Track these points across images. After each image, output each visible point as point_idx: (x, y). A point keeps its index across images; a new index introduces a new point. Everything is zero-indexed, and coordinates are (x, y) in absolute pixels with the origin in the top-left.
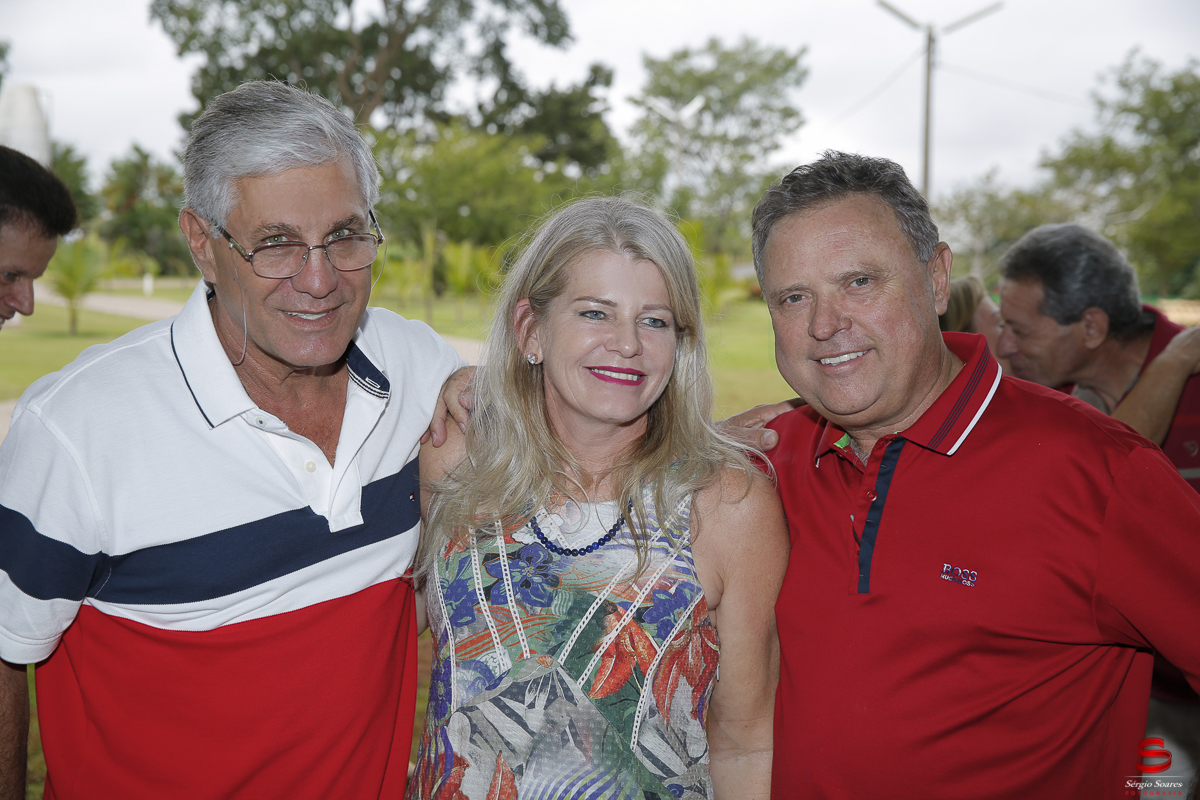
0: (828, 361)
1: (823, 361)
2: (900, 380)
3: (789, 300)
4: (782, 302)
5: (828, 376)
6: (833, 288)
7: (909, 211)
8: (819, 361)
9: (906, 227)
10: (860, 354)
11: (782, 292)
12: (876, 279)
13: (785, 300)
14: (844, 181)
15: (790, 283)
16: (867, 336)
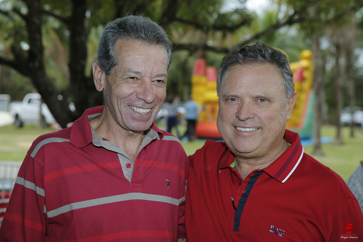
0: (240, 129)
1: (238, 128)
2: (267, 144)
3: (230, 100)
4: (227, 100)
5: (239, 135)
6: (250, 100)
7: (288, 76)
8: (235, 127)
9: (285, 83)
10: (254, 129)
11: (228, 96)
12: (269, 101)
13: (229, 99)
14: (265, 57)
15: (233, 93)
16: (260, 122)
